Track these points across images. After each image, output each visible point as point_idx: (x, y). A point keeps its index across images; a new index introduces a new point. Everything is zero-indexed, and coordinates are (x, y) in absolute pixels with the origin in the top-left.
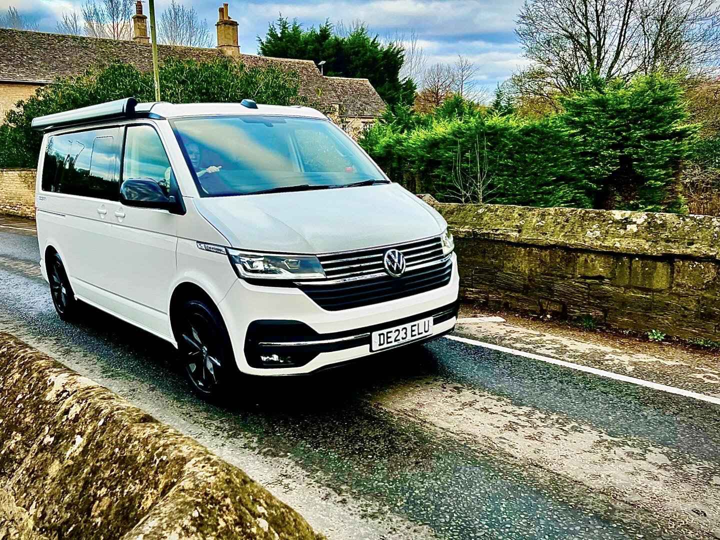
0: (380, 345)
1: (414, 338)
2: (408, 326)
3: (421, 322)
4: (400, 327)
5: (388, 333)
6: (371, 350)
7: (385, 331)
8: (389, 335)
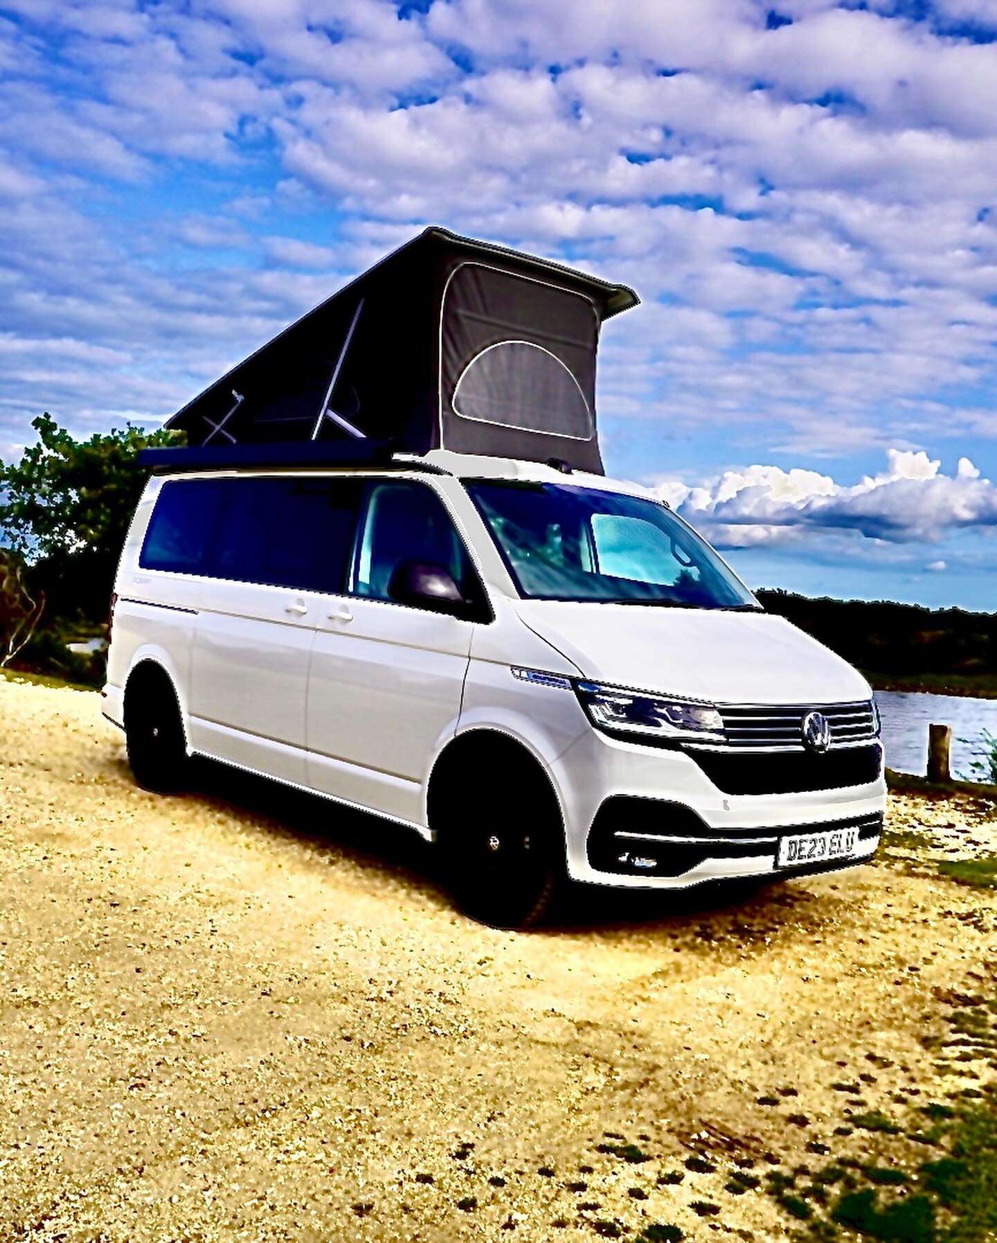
0: (790, 859)
1: (833, 857)
2: (828, 835)
3: (844, 832)
4: (817, 836)
5: (801, 842)
6: (776, 865)
7: (796, 838)
8: (804, 845)
